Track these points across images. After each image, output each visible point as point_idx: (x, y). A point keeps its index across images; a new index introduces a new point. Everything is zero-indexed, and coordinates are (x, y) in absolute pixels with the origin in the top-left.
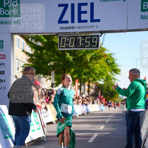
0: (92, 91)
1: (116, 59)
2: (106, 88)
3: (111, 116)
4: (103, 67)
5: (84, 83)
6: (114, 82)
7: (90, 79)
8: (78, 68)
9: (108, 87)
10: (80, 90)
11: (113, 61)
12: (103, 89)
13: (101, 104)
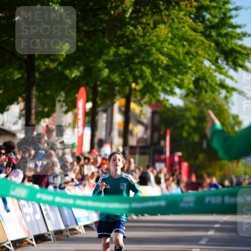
0: (138, 131)
1: (236, 9)
2: (193, 123)
3: (211, 233)
4: (183, 38)
5: (109, 103)
6: (226, 98)
7: (133, 85)
8: (85, 40)
9: (202, 119)
10: (94, 126)
11: (225, 14)
12: (179, 124)
13: (174, 185)
